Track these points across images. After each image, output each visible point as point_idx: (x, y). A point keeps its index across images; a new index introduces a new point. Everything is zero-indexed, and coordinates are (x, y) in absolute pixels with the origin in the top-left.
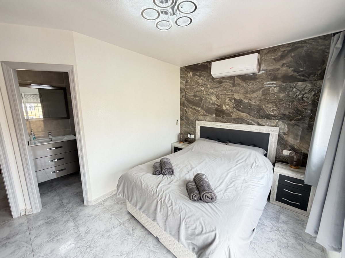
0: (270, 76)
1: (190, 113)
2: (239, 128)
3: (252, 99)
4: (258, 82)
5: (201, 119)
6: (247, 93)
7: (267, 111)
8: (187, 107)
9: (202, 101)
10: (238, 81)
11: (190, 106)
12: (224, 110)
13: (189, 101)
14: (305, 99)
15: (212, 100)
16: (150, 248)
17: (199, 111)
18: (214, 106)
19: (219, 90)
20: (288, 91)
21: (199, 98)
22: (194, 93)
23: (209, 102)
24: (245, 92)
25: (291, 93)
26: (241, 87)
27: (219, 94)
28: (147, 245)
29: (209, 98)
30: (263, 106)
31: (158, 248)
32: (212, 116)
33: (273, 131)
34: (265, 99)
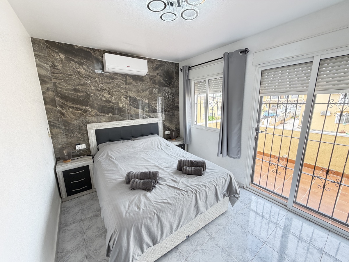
0: (151, 80)
1: (70, 115)
2: (138, 123)
3: (143, 97)
4: (145, 83)
5: (92, 121)
6: (139, 92)
7: (154, 106)
8: (62, 107)
9: (91, 98)
10: (130, 80)
11: (70, 104)
12: (121, 107)
13: (64, 97)
14: (170, 98)
15: (105, 97)
16: (193, 249)
17: (88, 111)
18: (109, 103)
19: (112, 86)
20: (162, 92)
21: (86, 94)
22: (74, 86)
23: (102, 99)
24: (137, 91)
25: (164, 94)
26: (133, 86)
27: (113, 91)
28: (190, 251)
29: (100, 95)
30: (151, 103)
31: (194, 241)
32: (107, 116)
33: (160, 120)
34: (151, 97)
